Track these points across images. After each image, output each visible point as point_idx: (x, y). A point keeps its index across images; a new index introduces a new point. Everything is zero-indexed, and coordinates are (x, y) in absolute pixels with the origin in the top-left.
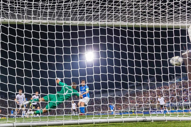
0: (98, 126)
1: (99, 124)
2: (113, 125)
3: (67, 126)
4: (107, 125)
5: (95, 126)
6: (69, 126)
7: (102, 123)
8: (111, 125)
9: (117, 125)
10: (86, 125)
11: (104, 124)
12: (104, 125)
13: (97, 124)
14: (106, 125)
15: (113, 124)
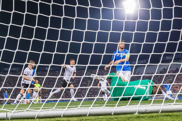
0: (142, 117)
1: (144, 115)
2: (167, 116)
3: (93, 118)
4: (158, 116)
5: (138, 117)
6: (97, 117)
7: (149, 113)
8: (164, 116)
9: (174, 115)
10: (123, 116)
11: (152, 114)
12: (153, 117)
13: (141, 115)
14: (156, 116)
15: (167, 114)
